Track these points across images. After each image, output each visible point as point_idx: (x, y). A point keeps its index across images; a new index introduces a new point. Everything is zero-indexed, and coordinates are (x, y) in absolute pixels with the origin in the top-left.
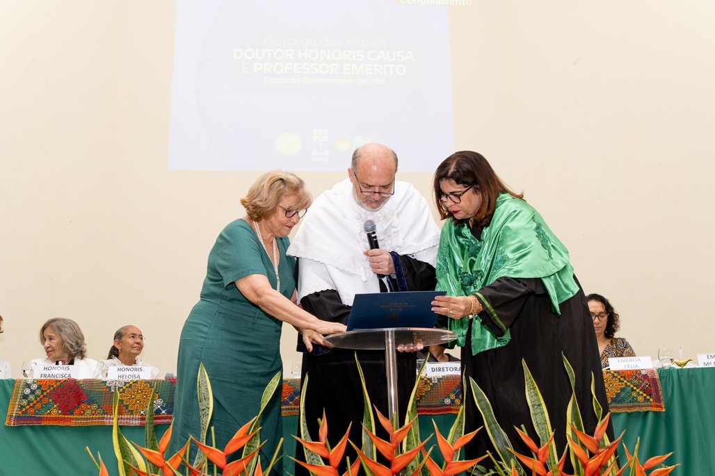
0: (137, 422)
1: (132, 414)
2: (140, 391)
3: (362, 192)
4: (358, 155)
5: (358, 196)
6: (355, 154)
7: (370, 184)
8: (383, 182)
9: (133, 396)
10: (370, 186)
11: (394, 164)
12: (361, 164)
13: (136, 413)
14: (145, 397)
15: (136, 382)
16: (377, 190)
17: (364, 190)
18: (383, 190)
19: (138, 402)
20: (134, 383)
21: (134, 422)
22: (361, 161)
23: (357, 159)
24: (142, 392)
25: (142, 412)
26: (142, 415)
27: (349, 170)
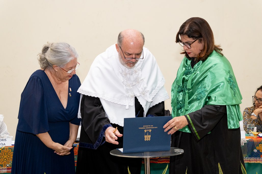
0: (5, 171)
1: (2, 166)
2: (6, 154)
3: (125, 58)
4: (122, 36)
5: (123, 60)
6: (120, 35)
7: (130, 53)
8: (137, 52)
9: (2, 157)
10: (130, 54)
11: (142, 40)
12: (124, 42)
13: (4, 166)
14: (9, 157)
15: (4, 149)
16: (134, 57)
17: (126, 56)
18: (137, 57)
19: (5, 160)
20: (2, 149)
21: (4, 171)
22: (124, 40)
23: (122, 39)
24: (7, 154)
25: (8, 165)
26: (8, 166)
27: (116, 45)
